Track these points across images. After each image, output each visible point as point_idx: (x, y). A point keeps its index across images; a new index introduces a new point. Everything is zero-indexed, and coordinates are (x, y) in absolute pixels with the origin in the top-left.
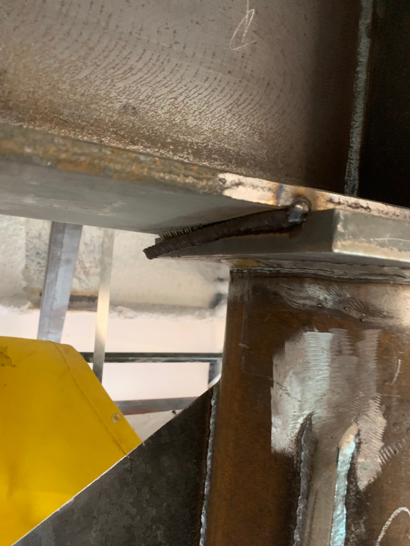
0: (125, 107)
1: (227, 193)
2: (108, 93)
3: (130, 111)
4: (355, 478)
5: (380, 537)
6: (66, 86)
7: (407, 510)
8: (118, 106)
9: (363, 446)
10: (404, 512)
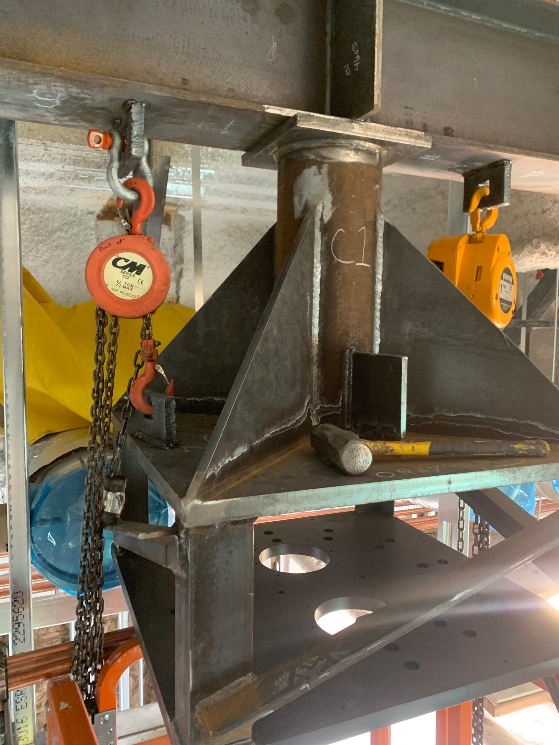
0: (229, 89)
1: (266, 111)
2: (222, 84)
3: (231, 90)
4: (323, 220)
5: (333, 240)
6: (208, 83)
7: (342, 230)
8: (226, 88)
9: (325, 208)
10: (341, 231)
